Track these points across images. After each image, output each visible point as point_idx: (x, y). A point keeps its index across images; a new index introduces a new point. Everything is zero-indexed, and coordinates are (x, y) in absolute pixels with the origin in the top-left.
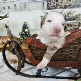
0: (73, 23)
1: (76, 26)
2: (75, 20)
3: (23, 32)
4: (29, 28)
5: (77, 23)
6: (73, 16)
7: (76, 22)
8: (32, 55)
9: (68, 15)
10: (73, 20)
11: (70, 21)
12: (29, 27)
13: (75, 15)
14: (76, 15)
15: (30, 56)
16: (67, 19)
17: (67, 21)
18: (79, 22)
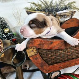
0: (65, 13)
1: (69, 15)
2: (67, 9)
3: (3, 34)
4: (10, 26)
5: (70, 12)
6: (65, 4)
7: (68, 11)
8: (43, 61)
9: (60, 4)
10: (65, 10)
11: (63, 10)
12: (9, 24)
13: (67, 4)
14: (69, 4)
15: (40, 62)
16: (59, 9)
17: (59, 11)
18: (72, 11)
